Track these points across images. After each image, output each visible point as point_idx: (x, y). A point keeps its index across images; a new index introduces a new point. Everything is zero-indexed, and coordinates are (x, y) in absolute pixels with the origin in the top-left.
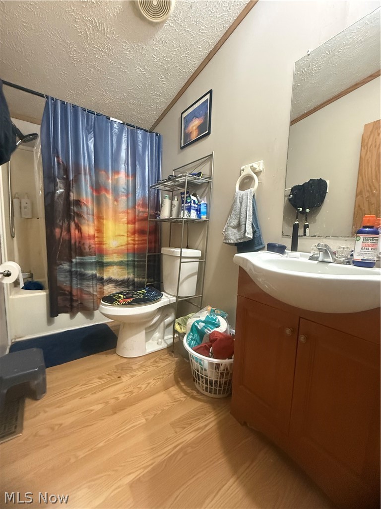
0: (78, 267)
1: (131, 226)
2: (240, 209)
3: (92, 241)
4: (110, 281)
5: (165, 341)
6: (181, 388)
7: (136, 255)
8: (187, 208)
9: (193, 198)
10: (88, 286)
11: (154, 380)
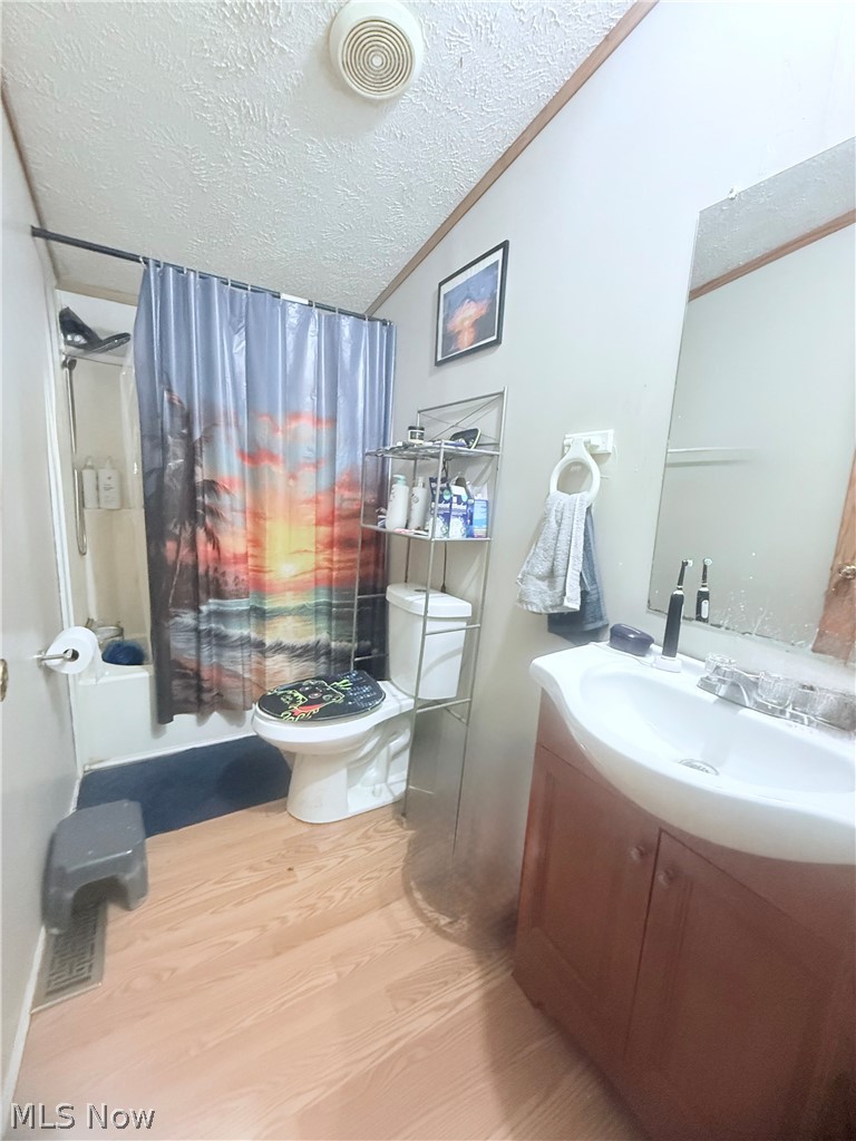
0: (213, 619)
1: (324, 530)
2: (557, 539)
3: (241, 567)
4: (279, 648)
5: (388, 786)
6: (414, 904)
7: (334, 593)
8: (442, 513)
9: (457, 490)
10: (234, 662)
11: (360, 881)
